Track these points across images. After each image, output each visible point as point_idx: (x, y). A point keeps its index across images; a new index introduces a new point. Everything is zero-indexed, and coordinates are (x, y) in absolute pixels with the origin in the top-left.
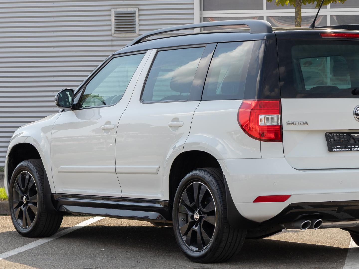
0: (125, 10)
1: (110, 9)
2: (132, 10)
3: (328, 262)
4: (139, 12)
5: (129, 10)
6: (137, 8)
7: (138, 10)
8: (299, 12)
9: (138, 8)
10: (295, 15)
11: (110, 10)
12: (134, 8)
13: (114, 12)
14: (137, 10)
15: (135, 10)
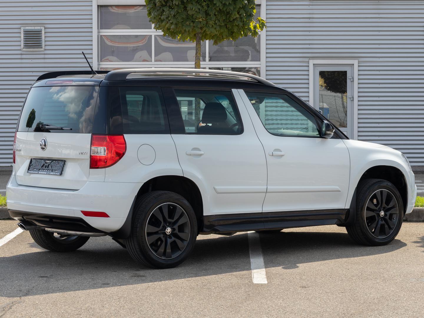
0: (33, 28)
2: (39, 28)
4: (45, 30)
5: (36, 28)
7: (44, 28)
8: (199, 49)
9: (44, 27)
11: (20, 28)
12: (40, 26)
13: (24, 29)
15: (41, 28)
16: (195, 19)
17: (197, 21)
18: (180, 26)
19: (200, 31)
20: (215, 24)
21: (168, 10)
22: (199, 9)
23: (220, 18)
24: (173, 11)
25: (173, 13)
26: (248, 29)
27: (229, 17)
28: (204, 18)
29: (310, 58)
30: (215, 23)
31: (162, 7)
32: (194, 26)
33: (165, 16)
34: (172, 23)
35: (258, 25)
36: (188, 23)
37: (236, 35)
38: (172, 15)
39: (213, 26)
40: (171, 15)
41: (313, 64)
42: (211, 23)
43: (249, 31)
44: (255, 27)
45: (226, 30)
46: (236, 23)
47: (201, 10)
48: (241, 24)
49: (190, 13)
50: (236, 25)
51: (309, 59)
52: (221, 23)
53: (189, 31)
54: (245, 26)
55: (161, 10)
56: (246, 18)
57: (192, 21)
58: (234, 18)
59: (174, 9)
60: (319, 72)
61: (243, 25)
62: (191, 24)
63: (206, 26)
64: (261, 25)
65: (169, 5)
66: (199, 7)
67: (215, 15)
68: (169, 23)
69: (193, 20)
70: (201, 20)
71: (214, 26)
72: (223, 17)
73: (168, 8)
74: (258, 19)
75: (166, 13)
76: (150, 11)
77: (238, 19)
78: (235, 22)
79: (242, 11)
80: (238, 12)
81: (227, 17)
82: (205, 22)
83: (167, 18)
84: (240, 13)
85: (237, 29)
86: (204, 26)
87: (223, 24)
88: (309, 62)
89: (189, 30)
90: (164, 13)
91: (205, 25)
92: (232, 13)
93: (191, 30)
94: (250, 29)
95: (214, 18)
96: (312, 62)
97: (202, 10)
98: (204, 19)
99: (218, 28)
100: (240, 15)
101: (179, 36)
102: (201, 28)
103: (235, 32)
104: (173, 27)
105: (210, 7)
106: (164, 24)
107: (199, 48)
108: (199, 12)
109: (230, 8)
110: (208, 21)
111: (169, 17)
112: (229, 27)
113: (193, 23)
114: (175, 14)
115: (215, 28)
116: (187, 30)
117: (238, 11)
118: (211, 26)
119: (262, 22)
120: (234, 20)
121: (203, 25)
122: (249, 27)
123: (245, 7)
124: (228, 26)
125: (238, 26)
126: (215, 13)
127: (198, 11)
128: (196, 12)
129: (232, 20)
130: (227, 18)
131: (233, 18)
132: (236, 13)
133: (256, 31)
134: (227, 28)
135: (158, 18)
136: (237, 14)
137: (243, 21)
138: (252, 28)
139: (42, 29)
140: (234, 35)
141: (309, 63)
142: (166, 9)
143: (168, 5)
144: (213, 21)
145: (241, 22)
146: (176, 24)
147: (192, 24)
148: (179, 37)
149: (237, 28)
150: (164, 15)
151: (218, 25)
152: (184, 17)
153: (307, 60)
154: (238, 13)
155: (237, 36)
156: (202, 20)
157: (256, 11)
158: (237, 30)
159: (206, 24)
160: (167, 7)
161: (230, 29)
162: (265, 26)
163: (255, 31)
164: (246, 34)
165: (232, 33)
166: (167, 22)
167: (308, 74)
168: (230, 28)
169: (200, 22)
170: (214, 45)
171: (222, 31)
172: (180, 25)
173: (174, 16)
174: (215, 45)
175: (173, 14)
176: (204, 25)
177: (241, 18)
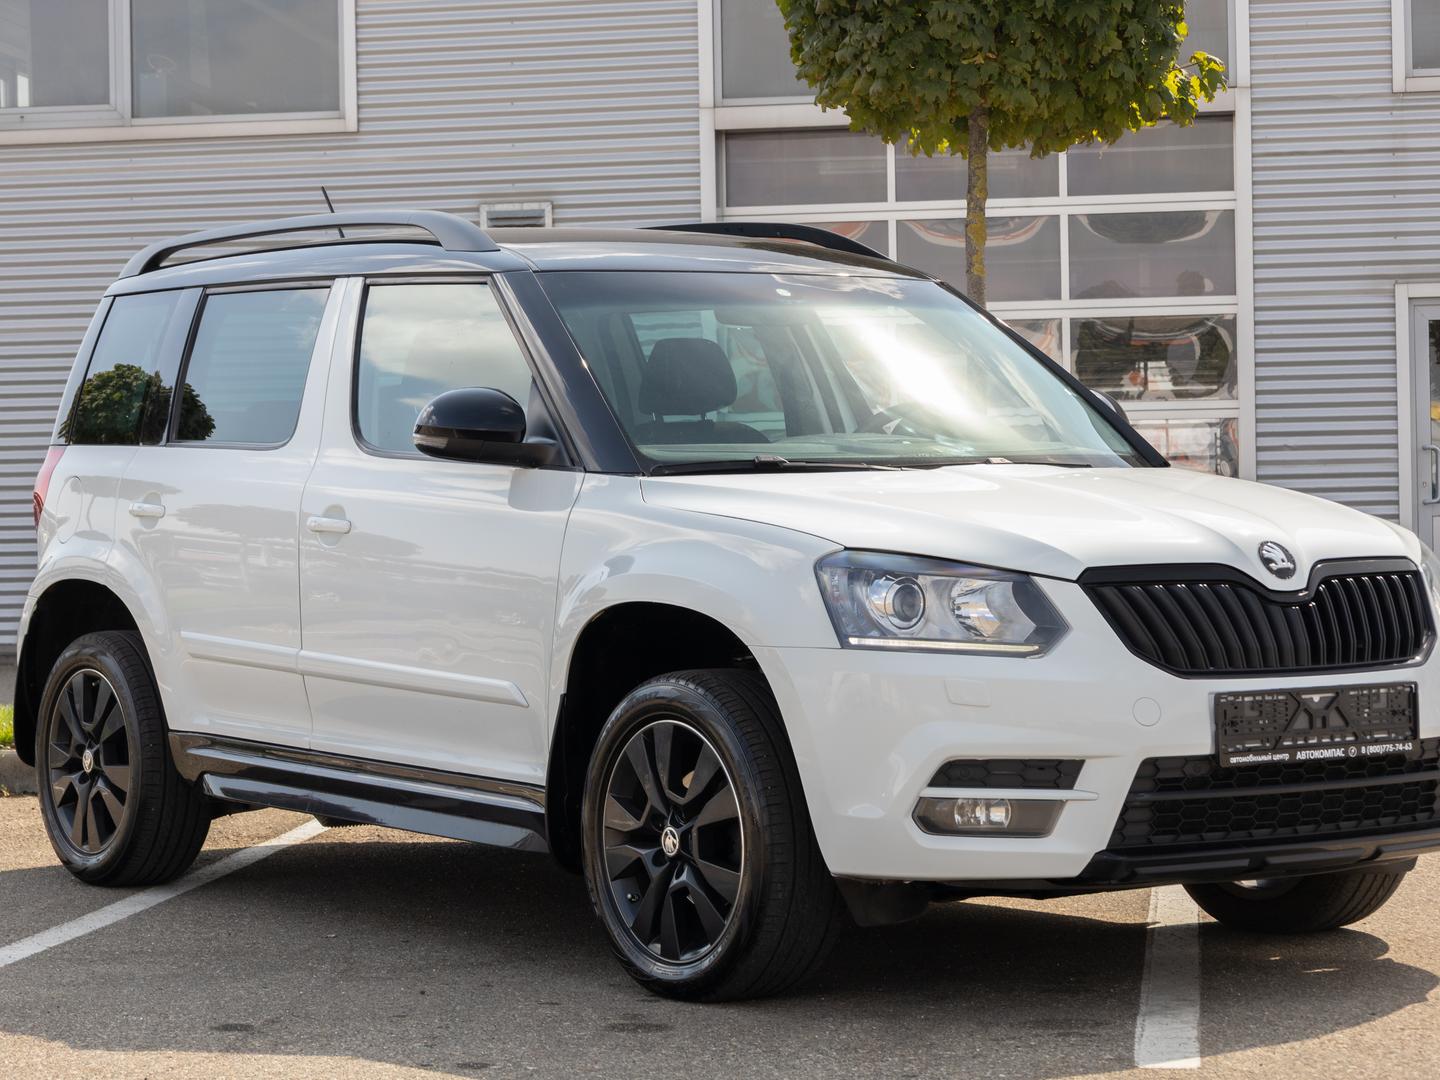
0: (516, 207)
1: (475, 206)
2: (535, 206)
3: (1081, 997)
4: (553, 213)
5: (527, 207)
6: (549, 203)
7: (550, 207)
8: (978, 172)
9: (552, 203)
10: (965, 216)
11: (477, 210)
12: (540, 201)
13: (488, 213)
14: (547, 207)
15: (543, 207)
16: (960, 55)
17: (965, 62)
18: (903, 86)
19: (976, 99)
20: (1034, 73)
21: (858, 26)
22: (971, 18)
23: (1050, 54)
24: (876, 28)
25: (874, 34)
26: (1159, 93)
27: (1087, 52)
28: (990, 51)
29: (1400, 281)
30: (1032, 67)
31: (839, 19)
32: (956, 83)
33: (850, 48)
34: (873, 74)
35: (1195, 82)
36: (931, 71)
37: (1116, 117)
38: (874, 45)
39: (1024, 82)
40: (869, 43)
41: (1410, 299)
42: (1019, 68)
43: (1160, 100)
44: (1184, 88)
45: (1075, 100)
46: (1112, 70)
47: (977, 21)
48: (1131, 75)
49: (938, 30)
50: (1111, 77)
51: (1393, 281)
52: (1057, 72)
53: (937, 103)
54: (1148, 83)
55: (836, 29)
56: (1149, 54)
57: (949, 66)
58: (1104, 54)
59: (881, 22)
60: (1430, 325)
61: (1139, 79)
62: (942, 77)
63: (1000, 81)
64: (1206, 81)
65: (863, 10)
66: (972, 9)
67: (1034, 42)
68: (864, 75)
69: (953, 62)
70: (979, 59)
71: (1029, 80)
72: (1064, 49)
73: (859, 21)
74: (1195, 58)
75: (854, 36)
76: (797, 38)
77: (1121, 57)
78: (1110, 67)
79: (1133, 27)
80: (1118, 31)
81: (1077, 50)
82: (994, 68)
83: (856, 57)
84: (1126, 35)
85: (1118, 92)
86: (991, 82)
87: (1062, 75)
88: (1394, 291)
89: (937, 97)
90: (847, 40)
91: (996, 77)
92: (1095, 33)
93: (943, 99)
94: (1163, 93)
95: (1029, 53)
96: (1403, 292)
97: (981, 21)
98: (991, 55)
99: (1044, 90)
100: (1125, 41)
101: (913, 138)
102: (983, 91)
103: (1110, 102)
104: (876, 87)
105: (1014, 11)
106: (846, 78)
107: (978, 168)
108: (973, 30)
109: (1086, 16)
110: (1006, 62)
111: (862, 52)
112: (1088, 88)
113: (950, 72)
114: (884, 39)
115: (1034, 91)
116: (930, 99)
117: (1118, 26)
118: (1016, 82)
119: (1211, 71)
120: (1104, 60)
121: (990, 80)
122: (1160, 84)
123: (1145, 12)
124: (1083, 85)
125: (1119, 81)
126: (1033, 34)
127: (967, 22)
128: (959, 27)
129: (1096, 58)
130: (1077, 56)
131: (1100, 52)
132: (1113, 34)
133: (1187, 101)
134: (1079, 93)
135: (823, 60)
136: (1118, 37)
137: (1140, 65)
138: (1174, 92)
139: (543, 211)
140: (1106, 116)
141: (1394, 296)
142: (853, 25)
143: (858, 8)
144: (1027, 62)
145: (1131, 66)
146: (888, 78)
147: (947, 77)
148: (912, 141)
149: (1117, 87)
150: (845, 44)
151: (1045, 79)
152: (919, 49)
153: (1387, 285)
154: (1121, 34)
155: (1116, 123)
156: (986, 58)
157: (1189, 29)
158: (1118, 96)
159: (1000, 74)
160: (854, 19)
161: (1090, 95)
162: (1221, 83)
163: (1184, 102)
164: (1149, 109)
165: (1099, 115)
166: (856, 74)
167: (1393, 330)
168: (1093, 90)
169: (979, 69)
170: (1036, 158)
171: (1059, 103)
172: (902, 80)
173: (881, 46)
174: (1039, 157)
175: (877, 38)
176: (990, 77)
177: (1130, 52)
